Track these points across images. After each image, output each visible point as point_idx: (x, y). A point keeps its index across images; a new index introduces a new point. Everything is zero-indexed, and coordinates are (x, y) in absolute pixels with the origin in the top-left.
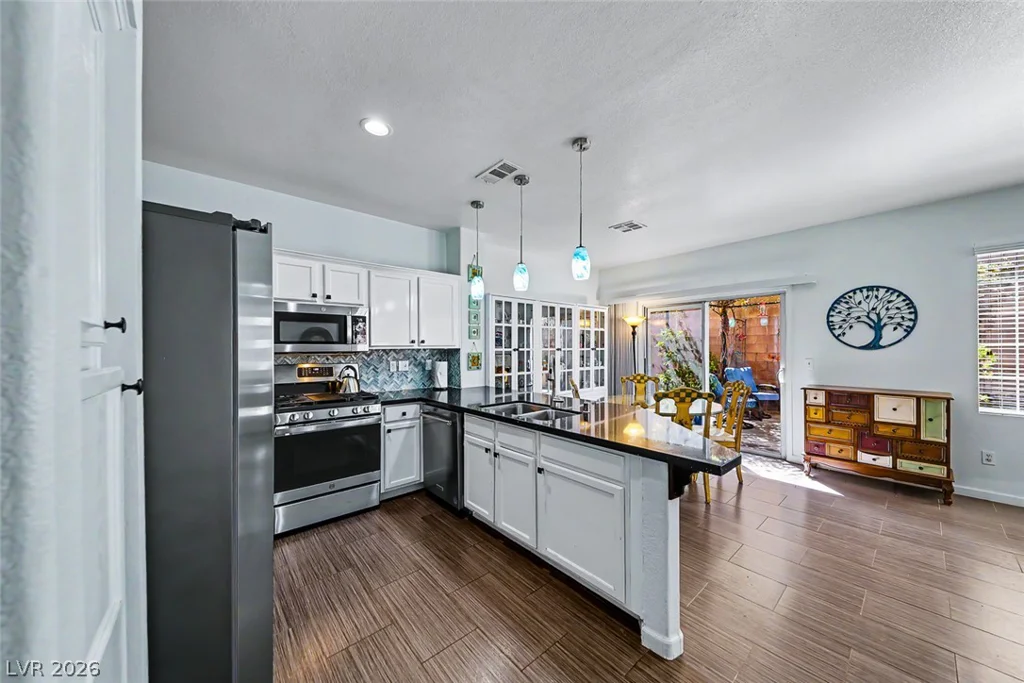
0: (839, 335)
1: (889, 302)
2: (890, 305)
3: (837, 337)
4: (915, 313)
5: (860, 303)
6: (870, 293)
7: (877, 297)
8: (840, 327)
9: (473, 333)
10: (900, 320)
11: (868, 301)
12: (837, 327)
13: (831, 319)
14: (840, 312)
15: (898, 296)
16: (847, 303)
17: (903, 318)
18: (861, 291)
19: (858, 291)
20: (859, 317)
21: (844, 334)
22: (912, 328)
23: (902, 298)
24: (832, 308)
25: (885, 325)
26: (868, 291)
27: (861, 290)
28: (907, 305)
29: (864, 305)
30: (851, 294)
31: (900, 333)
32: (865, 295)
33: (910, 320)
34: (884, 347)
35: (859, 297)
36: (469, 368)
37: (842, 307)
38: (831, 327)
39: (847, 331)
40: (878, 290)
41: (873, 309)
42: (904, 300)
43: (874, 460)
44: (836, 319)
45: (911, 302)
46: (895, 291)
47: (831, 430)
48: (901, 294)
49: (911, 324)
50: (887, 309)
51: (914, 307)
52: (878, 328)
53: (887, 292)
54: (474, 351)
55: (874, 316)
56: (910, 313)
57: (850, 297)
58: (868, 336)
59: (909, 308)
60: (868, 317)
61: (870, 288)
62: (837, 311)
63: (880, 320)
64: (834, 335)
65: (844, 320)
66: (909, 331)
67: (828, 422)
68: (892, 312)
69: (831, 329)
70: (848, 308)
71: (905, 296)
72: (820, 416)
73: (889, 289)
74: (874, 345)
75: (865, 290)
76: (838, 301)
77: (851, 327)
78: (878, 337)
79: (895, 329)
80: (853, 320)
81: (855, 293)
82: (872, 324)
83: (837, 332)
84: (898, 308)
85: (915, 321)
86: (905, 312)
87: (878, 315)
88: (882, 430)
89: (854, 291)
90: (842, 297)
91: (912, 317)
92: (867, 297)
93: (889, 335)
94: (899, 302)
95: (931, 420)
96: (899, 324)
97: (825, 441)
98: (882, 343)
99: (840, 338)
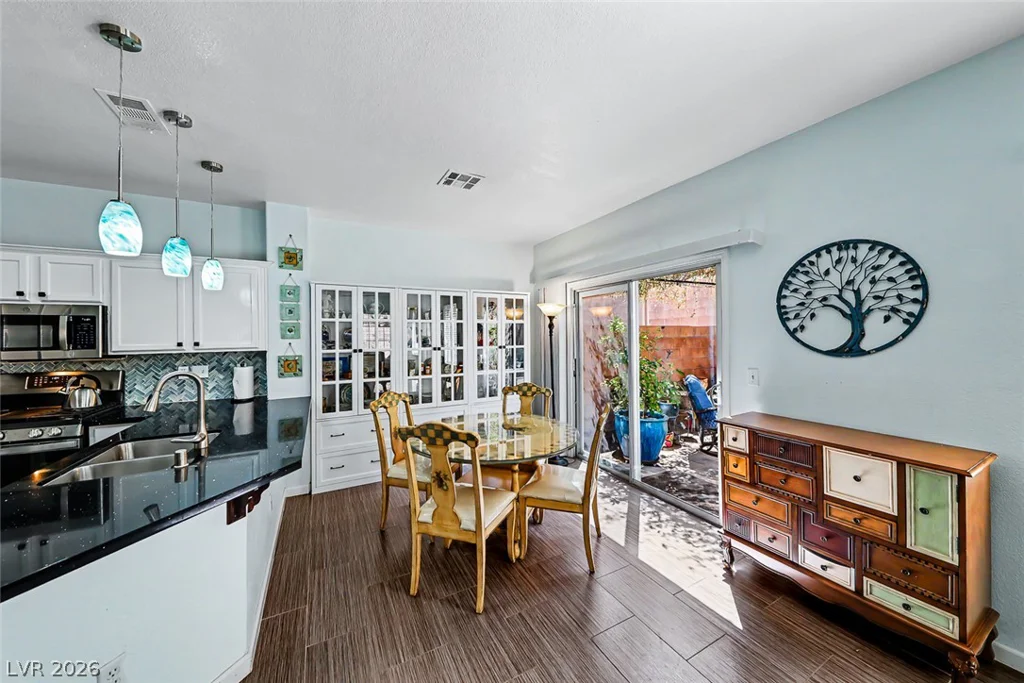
0: (795, 330)
1: (876, 268)
2: (878, 274)
3: (792, 333)
4: (925, 287)
5: (827, 272)
6: (844, 254)
7: (854, 260)
8: (797, 316)
9: (290, 331)
10: (894, 302)
11: (840, 268)
12: (791, 316)
13: (783, 302)
14: (795, 291)
15: (892, 257)
16: (806, 273)
17: (900, 297)
18: (829, 252)
19: (824, 252)
20: (825, 299)
21: (802, 328)
22: (919, 317)
23: (899, 259)
24: (785, 284)
25: (869, 311)
26: (839, 249)
27: (828, 248)
28: (907, 272)
29: (834, 277)
30: (813, 258)
31: (897, 326)
32: (836, 257)
33: (915, 301)
34: (869, 353)
35: (825, 262)
36: (281, 375)
37: (800, 280)
38: (782, 314)
39: (807, 323)
40: (855, 248)
41: (850, 282)
42: (902, 264)
43: (824, 568)
44: (791, 302)
45: (917, 267)
46: (887, 246)
47: (758, 499)
48: (896, 252)
49: (915, 309)
50: (873, 281)
51: (922, 277)
52: (857, 317)
53: (871, 249)
54: (292, 354)
55: (850, 296)
56: (915, 288)
57: (812, 263)
58: (841, 331)
59: (912, 278)
60: (840, 297)
61: (843, 245)
62: (792, 287)
63: (860, 302)
64: (788, 329)
65: (802, 304)
66: (913, 321)
67: (753, 484)
68: (882, 287)
69: (784, 320)
70: (808, 283)
71: (905, 255)
72: (742, 470)
73: (874, 244)
74: (851, 349)
75: (834, 249)
76: (793, 272)
77: (813, 316)
78: (858, 334)
79: (887, 319)
80: (816, 304)
81: (819, 256)
82: (848, 311)
83: (793, 325)
84: (891, 279)
85: (924, 303)
86: (905, 285)
87: (857, 293)
88: (838, 515)
89: (817, 253)
90: (800, 263)
91: (919, 294)
92: (839, 261)
93: (877, 331)
94: (893, 267)
95: (924, 511)
96: (894, 310)
97: (750, 516)
98: (865, 345)
99: (799, 335)
